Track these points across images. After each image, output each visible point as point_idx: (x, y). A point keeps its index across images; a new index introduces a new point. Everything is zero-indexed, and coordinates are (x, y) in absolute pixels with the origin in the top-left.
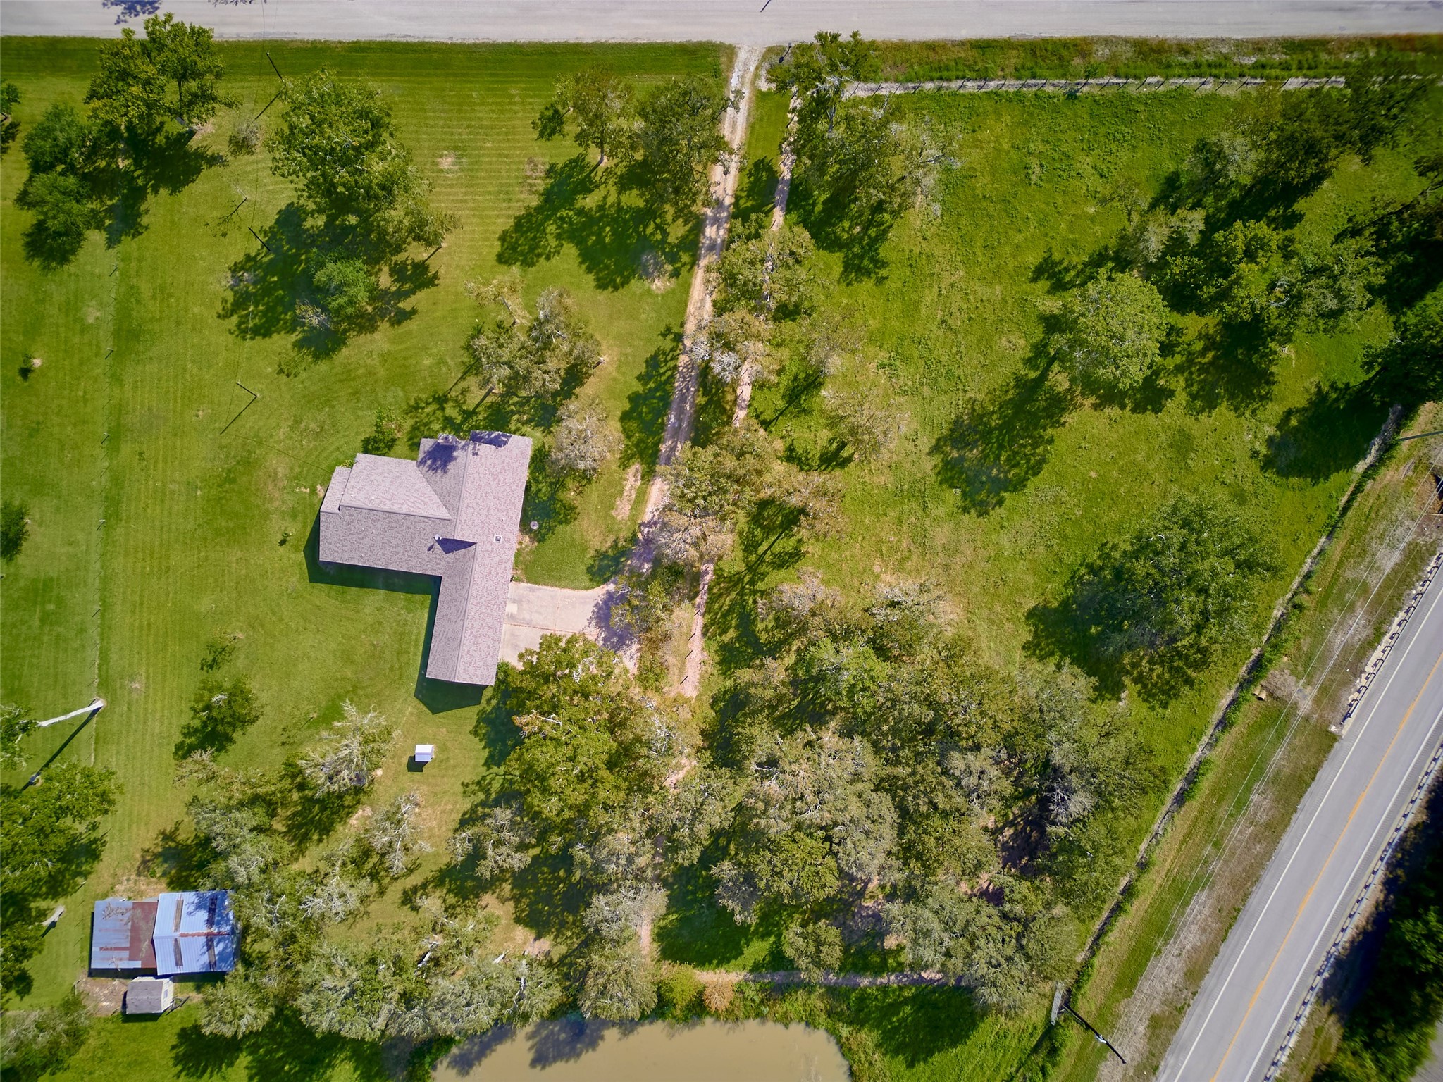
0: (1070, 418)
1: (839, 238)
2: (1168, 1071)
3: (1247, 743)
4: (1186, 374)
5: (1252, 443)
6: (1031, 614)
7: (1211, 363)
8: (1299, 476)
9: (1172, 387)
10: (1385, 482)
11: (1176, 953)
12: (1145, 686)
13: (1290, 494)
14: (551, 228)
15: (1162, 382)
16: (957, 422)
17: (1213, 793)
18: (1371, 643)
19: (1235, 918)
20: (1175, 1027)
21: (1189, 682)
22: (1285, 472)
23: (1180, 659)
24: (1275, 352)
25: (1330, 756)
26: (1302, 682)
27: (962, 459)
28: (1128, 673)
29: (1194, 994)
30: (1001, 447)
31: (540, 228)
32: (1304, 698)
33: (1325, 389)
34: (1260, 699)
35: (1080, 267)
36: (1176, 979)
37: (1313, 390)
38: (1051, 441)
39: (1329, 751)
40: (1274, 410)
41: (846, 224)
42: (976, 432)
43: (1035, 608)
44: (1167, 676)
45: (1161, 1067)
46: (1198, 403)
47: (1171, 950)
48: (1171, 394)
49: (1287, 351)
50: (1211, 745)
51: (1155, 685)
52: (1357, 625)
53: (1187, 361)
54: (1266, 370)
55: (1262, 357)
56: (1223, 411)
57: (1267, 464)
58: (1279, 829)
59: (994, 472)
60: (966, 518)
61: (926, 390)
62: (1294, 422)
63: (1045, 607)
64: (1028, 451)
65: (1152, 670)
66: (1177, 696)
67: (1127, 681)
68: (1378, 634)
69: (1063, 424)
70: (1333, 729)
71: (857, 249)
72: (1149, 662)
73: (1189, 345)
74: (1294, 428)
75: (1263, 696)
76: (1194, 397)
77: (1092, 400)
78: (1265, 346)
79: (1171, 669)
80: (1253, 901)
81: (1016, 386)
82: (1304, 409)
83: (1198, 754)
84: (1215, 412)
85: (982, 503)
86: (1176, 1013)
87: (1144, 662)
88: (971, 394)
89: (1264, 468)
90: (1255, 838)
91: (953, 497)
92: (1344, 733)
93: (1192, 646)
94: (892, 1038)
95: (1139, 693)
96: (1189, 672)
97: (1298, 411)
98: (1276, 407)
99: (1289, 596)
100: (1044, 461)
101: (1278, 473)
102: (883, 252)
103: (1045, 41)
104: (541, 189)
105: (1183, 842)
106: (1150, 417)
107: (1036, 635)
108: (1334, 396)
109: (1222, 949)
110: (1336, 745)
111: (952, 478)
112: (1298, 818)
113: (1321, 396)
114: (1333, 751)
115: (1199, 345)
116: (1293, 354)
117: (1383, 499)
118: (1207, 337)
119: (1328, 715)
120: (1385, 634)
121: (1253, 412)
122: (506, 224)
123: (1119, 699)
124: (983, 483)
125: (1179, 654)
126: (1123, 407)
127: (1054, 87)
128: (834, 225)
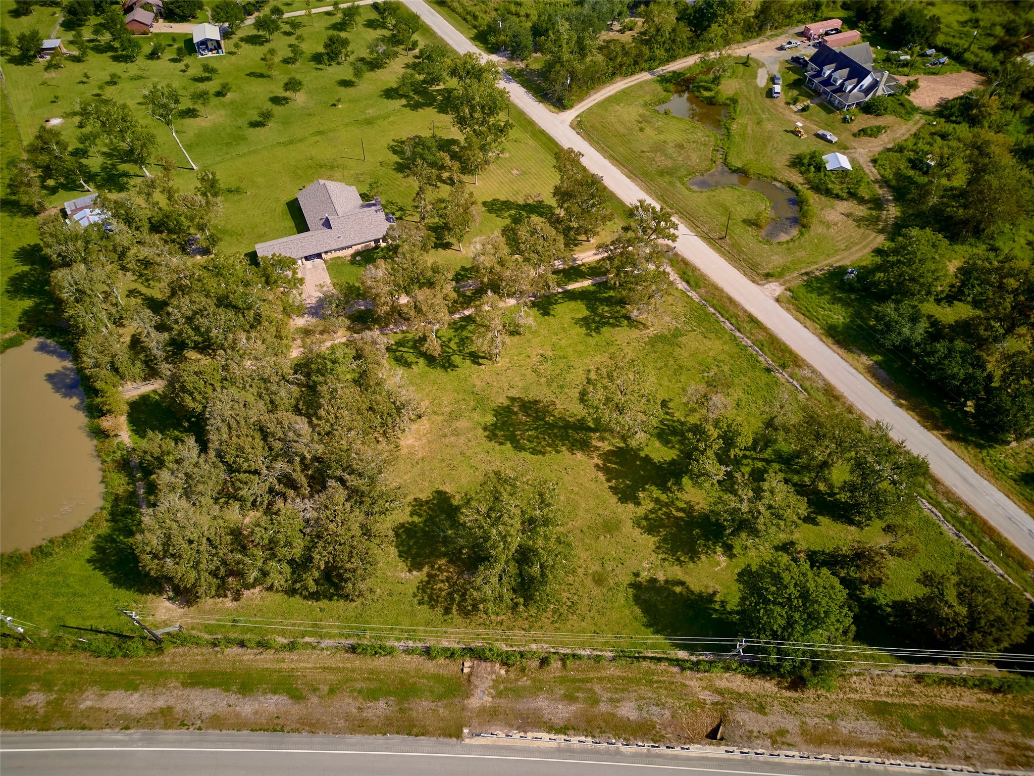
0: (579, 455)
1: (596, 309)
2: (127, 738)
3: (423, 677)
4: (657, 507)
5: (644, 569)
6: (439, 492)
7: (676, 517)
8: (643, 612)
9: (642, 502)
10: (687, 682)
11: (231, 703)
12: (428, 582)
13: (627, 612)
14: (513, 212)
15: (641, 495)
16: (536, 402)
17: (372, 672)
18: (551, 728)
19: (275, 730)
20: (167, 726)
21: (447, 611)
22: (637, 600)
23: (461, 597)
24: (715, 553)
25: (443, 739)
26: (492, 691)
27: (516, 413)
28: (432, 567)
29: (200, 729)
30: (536, 429)
31: (509, 209)
32: (480, 698)
33: (717, 598)
34: (462, 670)
35: (675, 419)
36: (208, 711)
37: (711, 591)
38: (558, 452)
39: (445, 735)
40: (676, 572)
41: (606, 309)
42: (536, 413)
43: (446, 493)
44: (443, 593)
45: (129, 731)
46: (644, 523)
47: (233, 698)
48: (638, 503)
49: (723, 559)
50: (408, 651)
51: (432, 588)
52: (562, 711)
53: (666, 503)
54: (698, 553)
55: (705, 545)
56: (651, 541)
57: (635, 586)
58: (363, 729)
59: (519, 433)
60: (481, 431)
61: (543, 380)
62: (678, 589)
63: (449, 498)
64: (543, 443)
65: (443, 581)
66: (432, 607)
67: (426, 569)
68: (563, 730)
69: (573, 454)
70: (466, 731)
71: (597, 319)
72: (447, 577)
73: (677, 499)
74: (674, 592)
75: (466, 670)
76: (646, 518)
77: (600, 462)
78: (714, 544)
79: (450, 594)
80: (295, 737)
81: (578, 420)
82: (692, 592)
83: (396, 644)
84: (645, 536)
85: (495, 435)
86: (179, 723)
87: (445, 574)
88: (557, 402)
89: (632, 585)
90: (348, 717)
91: (490, 419)
92: (467, 741)
93: (475, 599)
94: (107, 541)
95: (422, 582)
96: (455, 607)
97: (687, 588)
98: (680, 573)
99: (552, 650)
100: (544, 454)
101: (635, 596)
102: (605, 330)
103: (784, 344)
104: (529, 202)
105: (324, 668)
106: (614, 499)
107: (427, 502)
108: (717, 607)
109: (245, 732)
110: (454, 740)
111: (501, 414)
112: (379, 739)
113: (711, 598)
114: (448, 740)
115: (682, 505)
116: (724, 565)
117: (673, 687)
118: (691, 507)
119: (475, 722)
120: (565, 734)
121: (664, 560)
122: (503, 198)
123: (410, 571)
124: (508, 430)
125: (464, 594)
126: (608, 480)
127: (765, 360)
128: (602, 304)
